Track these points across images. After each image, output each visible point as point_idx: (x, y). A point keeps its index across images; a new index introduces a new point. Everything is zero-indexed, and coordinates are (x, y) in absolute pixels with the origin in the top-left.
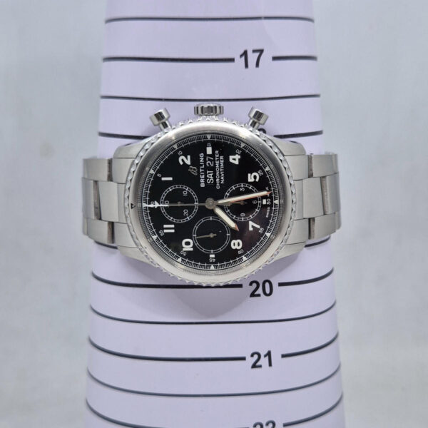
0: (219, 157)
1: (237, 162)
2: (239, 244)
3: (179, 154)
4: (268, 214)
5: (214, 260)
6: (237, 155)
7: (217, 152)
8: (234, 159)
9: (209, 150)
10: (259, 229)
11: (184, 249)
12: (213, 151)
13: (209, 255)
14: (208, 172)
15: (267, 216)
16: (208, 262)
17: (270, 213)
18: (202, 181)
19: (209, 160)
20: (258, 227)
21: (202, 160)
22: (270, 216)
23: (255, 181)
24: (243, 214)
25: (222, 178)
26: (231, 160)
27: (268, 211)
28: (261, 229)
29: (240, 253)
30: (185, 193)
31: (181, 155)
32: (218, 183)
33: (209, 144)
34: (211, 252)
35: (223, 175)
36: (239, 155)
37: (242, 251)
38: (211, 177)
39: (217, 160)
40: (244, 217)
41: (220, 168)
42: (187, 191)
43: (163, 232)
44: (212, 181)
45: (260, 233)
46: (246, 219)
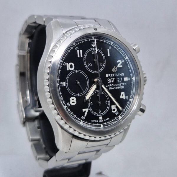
0: (123, 86)
1: (121, 97)
2: (73, 102)
4: (94, 121)
5: (62, 86)
7: (126, 84)
8: (123, 96)
9: (126, 79)
10: (84, 116)
11: (67, 64)
12: (126, 82)
13: (65, 82)
14: (114, 79)
15: (92, 121)
16: (60, 82)
17: (95, 123)
18: (109, 75)
19: (120, 79)
20: (85, 115)
21: (121, 75)
22: (93, 123)
23: (112, 110)
24: (92, 104)
25: (112, 88)
26: (122, 93)
27: (96, 121)
28: (84, 117)
29: (68, 104)
30: (101, 64)
31: (122, 61)
32: (109, 86)
33: (130, 79)
34: (67, 83)
35: (114, 89)
36: (125, 98)
37: (69, 105)
38: (111, 81)
39: (121, 84)
40: (90, 105)
41: (117, 86)
42: (102, 66)
43: (78, 50)
44: (109, 81)
45: (82, 117)
46: (89, 106)
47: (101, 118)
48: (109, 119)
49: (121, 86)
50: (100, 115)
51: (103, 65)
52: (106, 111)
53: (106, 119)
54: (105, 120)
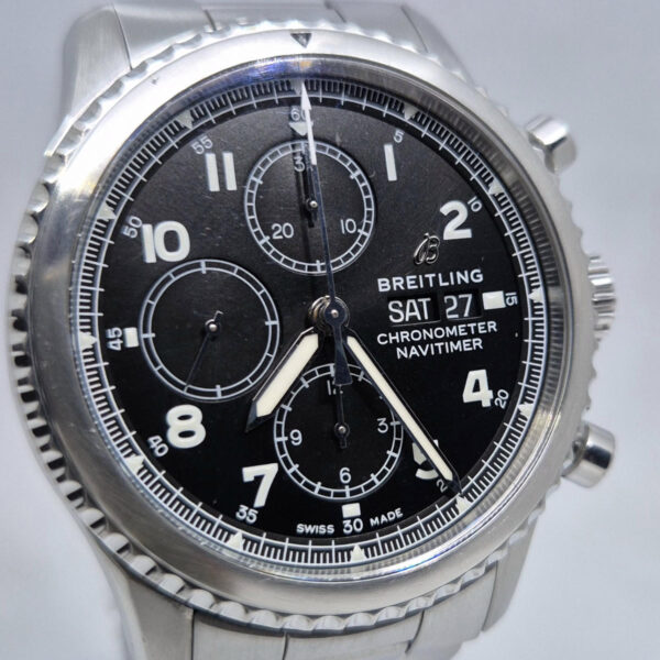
0: (477, 335)
1: (469, 396)
2: (186, 434)
3: (474, 201)
4: (310, 529)
5: (115, 346)
6: (490, 394)
7: (492, 325)
8: (477, 388)
9: (493, 300)
10: (250, 505)
11: (147, 228)
12: (493, 314)
13: (135, 325)
14: (424, 301)
15: (301, 528)
16: (105, 324)
17: (317, 538)
18: (398, 282)
19: (462, 303)
20: (260, 500)
21: (463, 277)
22: (305, 537)
23: (416, 466)
24: (298, 440)
25: (414, 351)
26: (473, 376)
27: (321, 529)
28: (253, 513)
29: (154, 445)
30: (351, 225)
31: (469, 207)
32: (397, 337)
33: (515, 300)
34: (145, 331)
35: (424, 353)
36: (492, 401)
37: (161, 450)
38: (408, 314)
39: (468, 329)
40: (289, 443)
41: (445, 339)
42: (357, 234)
43: (207, 151)
44: (396, 316)
45: (237, 509)
46: (282, 452)
47: (351, 510)
48: (398, 513)
49: (465, 337)
50: (348, 497)
51: (361, 232)
52: (385, 472)
53: (383, 518)
54: (374, 522)
